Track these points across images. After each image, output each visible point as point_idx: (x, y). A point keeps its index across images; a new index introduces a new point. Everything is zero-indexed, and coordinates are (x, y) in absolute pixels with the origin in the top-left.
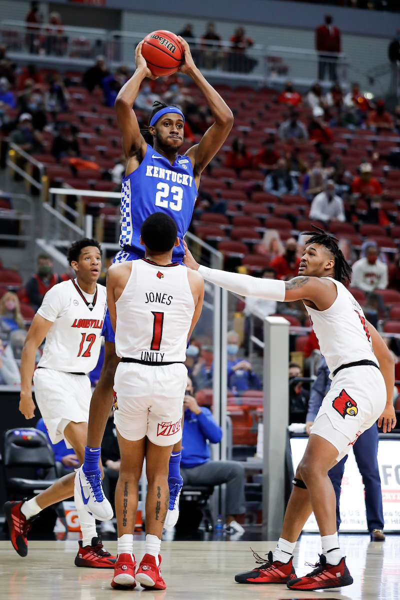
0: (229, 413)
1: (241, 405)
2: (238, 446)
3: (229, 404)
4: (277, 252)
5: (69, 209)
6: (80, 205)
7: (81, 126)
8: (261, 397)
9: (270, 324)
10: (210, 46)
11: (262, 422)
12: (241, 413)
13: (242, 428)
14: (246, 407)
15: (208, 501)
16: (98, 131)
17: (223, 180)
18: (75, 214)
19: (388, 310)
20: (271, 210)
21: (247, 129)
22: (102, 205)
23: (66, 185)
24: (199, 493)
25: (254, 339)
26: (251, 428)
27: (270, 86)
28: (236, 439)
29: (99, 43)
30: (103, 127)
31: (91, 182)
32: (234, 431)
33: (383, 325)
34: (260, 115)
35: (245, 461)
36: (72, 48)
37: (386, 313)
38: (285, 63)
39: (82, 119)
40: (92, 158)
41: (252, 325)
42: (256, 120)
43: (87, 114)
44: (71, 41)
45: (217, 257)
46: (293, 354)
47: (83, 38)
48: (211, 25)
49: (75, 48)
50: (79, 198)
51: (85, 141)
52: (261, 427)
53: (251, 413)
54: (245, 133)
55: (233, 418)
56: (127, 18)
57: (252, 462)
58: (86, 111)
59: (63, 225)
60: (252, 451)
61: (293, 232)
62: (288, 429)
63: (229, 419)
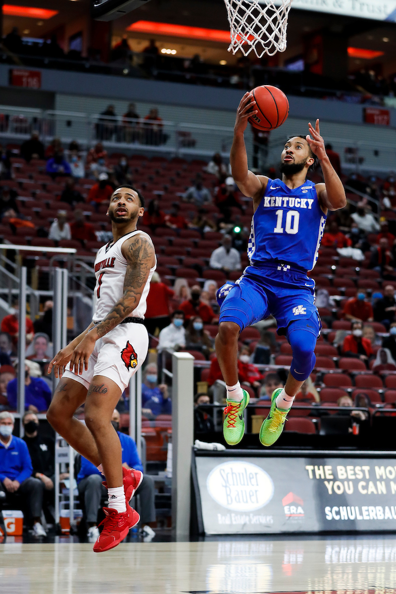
0: (144, 434)
1: (154, 427)
2: (151, 462)
3: (143, 427)
4: (186, 297)
5: (9, 262)
6: (19, 258)
7: (19, 191)
8: (170, 420)
9: (177, 359)
10: (130, 122)
11: (171, 442)
12: (154, 434)
13: (155, 447)
14: (158, 429)
16: (34, 195)
18: (14, 265)
19: (279, 345)
20: (181, 262)
21: (161, 193)
22: (37, 258)
23: (6, 241)
25: (165, 371)
26: (163, 447)
27: (180, 156)
28: (149, 456)
29: (35, 120)
30: (38, 192)
31: (28, 238)
32: (147, 450)
33: (274, 358)
34: (172, 181)
35: (157, 474)
36: (12, 125)
37: (278, 349)
38: (193, 137)
39: (20, 185)
40: (29, 218)
41: (164, 359)
42: (168, 185)
43: (25, 181)
44: (11, 118)
46: (199, 383)
47: (22, 116)
48: (132, 106)
49: (15, 125)
50: (18, 252)
51: (23, 203)
52: (170, 446)
53: (163, 435)
54: (159, 196)
55: (147, 438)
56: (59, 99)
57: (161, 475)
58: (24, 178)
59: (4, 275)
60: (163, 467)
61: (199, 280)
62: (193, 448)
63: (143, 439)
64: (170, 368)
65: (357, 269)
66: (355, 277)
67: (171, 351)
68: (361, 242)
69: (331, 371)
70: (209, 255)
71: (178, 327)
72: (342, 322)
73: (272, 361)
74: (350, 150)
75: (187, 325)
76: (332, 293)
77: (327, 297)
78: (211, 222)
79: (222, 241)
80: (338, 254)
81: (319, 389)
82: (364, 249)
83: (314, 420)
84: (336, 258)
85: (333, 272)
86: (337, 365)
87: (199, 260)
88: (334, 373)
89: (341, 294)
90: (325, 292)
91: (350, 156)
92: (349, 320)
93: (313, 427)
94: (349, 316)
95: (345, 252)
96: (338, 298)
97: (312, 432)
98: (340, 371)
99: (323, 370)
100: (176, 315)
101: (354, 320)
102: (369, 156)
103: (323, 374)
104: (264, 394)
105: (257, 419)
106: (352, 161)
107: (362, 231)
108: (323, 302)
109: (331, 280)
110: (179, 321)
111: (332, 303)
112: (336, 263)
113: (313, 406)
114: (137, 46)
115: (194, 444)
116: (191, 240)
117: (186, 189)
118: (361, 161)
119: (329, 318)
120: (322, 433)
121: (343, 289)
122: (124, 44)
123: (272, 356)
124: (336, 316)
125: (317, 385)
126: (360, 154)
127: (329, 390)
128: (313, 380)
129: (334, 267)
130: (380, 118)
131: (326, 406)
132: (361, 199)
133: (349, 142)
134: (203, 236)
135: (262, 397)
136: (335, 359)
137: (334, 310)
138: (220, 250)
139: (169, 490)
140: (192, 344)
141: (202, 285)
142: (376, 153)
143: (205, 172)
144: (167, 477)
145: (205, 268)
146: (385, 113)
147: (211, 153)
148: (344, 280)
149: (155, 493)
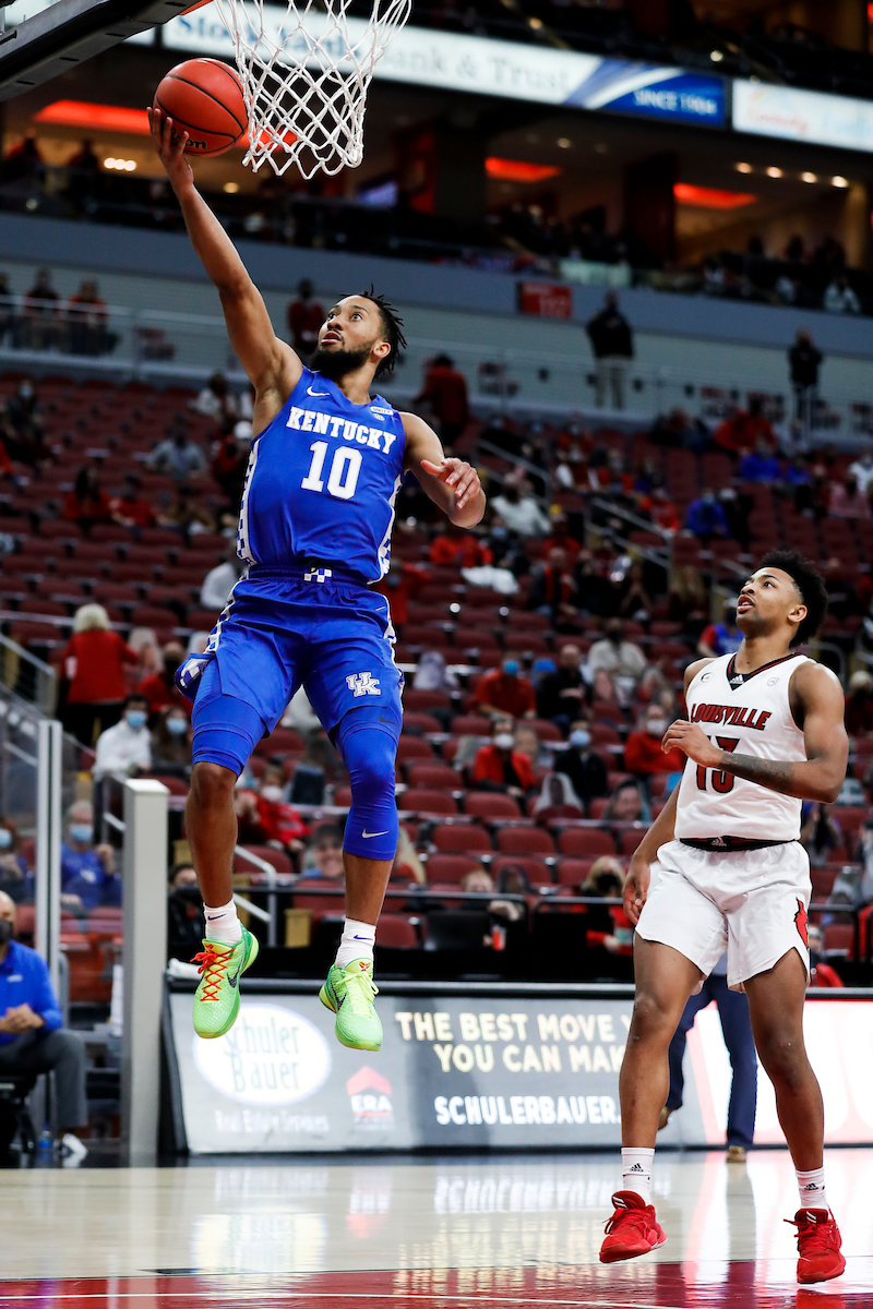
0: (65, 947)
1: (86, 933)
2: (80, 1004)
3: (64, 931)
4: (152, 667)
8: (118, 918)
9: (134, 793)
10: (41, 309)
11: (120, 963)
12: (83, 945)
13: (87, 973)
14: (93, 937)
15: (27, 1101)
17: (59, 542)
20: (142, 594)
21: (103, 453)
24: (10, 1086)
25: (110, 818)
26: (104, 973)
27: (143, 378)
28: (75, 992)
32: (72, 978)
33: (334, 793)
34: (125, 429)
35: (91, 1029)
37: (339, 773)
38: (168, 340)
41: (106, 793)
42: (118, 438)
45: (46, 676)
46: (178, 844)
48: (43, 275)
52: (118, 972)
53: (104, 948)
54: (98, 461)
55: (72, 956)
57: (100, 1032)
60: (103, 1013)
61: (180, 631)
62: (166, 976)
63: (63, 958)
64: (119, 812)
65: (504, 611)
66: (498, 628)
67: (120, 778)
68: (510, 557)
69: (449, 820)
70: (201, 581)
71: (135, 729)
72: (471, 720)
73: (328, 798)
74: (489, 369)
75: (155, 723)
76: (451, 661)
77: (441, 668)
78: (205, 513)
79: (226, 553)
80: (463, 581)
81: (423, 857)
82: (518, 570)
83: (414, 920)
84: (459, 589)
85: (454, 617)
86: (461, 807)
87: (181, 592)
88: (456, 824)
89: (471, 661)
90: (437, 657)
91: (489, 380)
92: (486, 716)
93: (412, 934)
94: (487, 708)
95: (479, 576)
96: (463, 670)
97: (409, 943)
98: (466, 819)
99: (432, 817)
100: (133, 704)
101: (497, 715)
102: (529, 382)
103: (433, 826)
104: (311, 866)
105: (298, 917)
106: (493, 390)
107: (513, 535)
108: (432, 679)
109: (449, 635)
110: (137, 715)
111: (452, 680)
112: (460, 599)
113: (410, 890)
114: (55, 153)
115: (168, 967)
116: (162, 551)
117: (153, 446)
118: (512, 390)
119: (445, 710)
120: (430, 946)
121: (474, 652)
122: (29, 149)
123: (329, 788)
124: (459, 707)
125: (420, 849)
126: (511, 376)
127: (446, 859)
128: (412, 838)
129: (455, 608)
130: (552, 303)
131: (439, 891)
132: (511, 467)
133: (488, 352)
134: (187, 541)
135: (306, 872)
136: (457, 794)
137: (456, 695)
138: (222, 572)
139: (115, 1062)
140: (164, 764)
141: (185, 642)
142: (544, 375)
143: (194, 412)
144: (111, 1036)
145: (191, 607)
146: (562, 292)
147: (205, 372)
148: (476, 633)
149: (86, 1066)
